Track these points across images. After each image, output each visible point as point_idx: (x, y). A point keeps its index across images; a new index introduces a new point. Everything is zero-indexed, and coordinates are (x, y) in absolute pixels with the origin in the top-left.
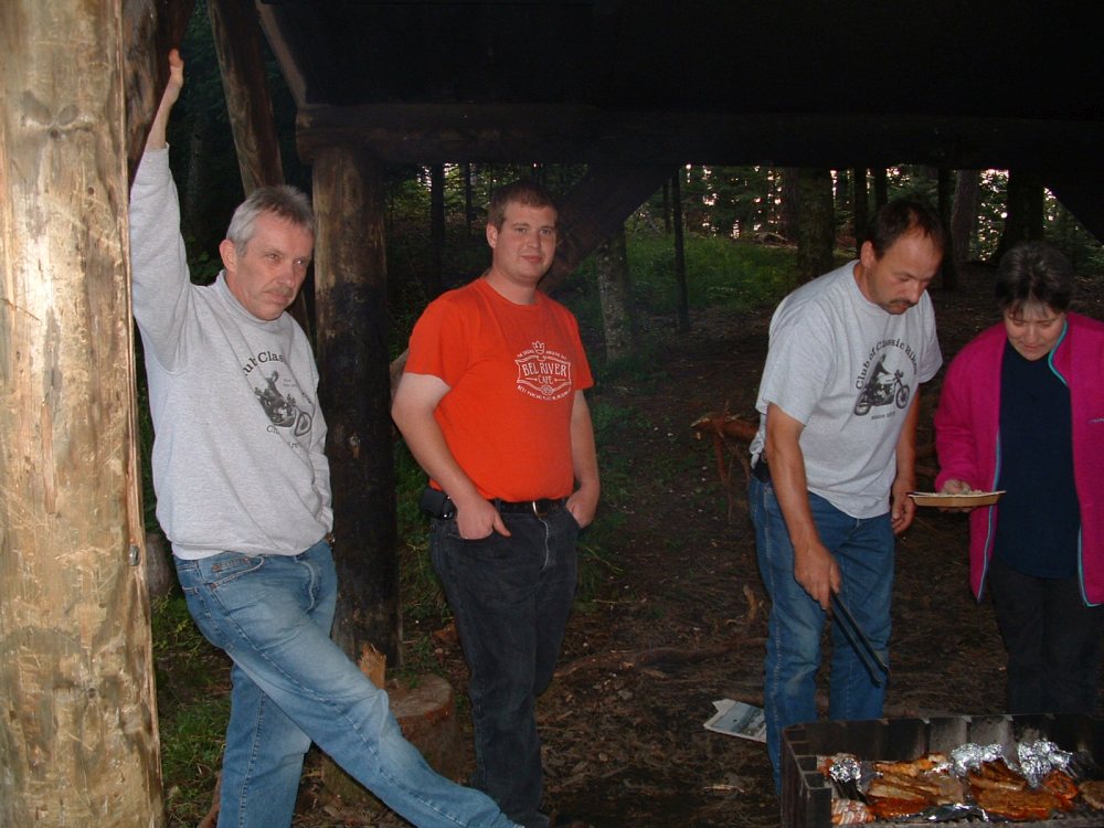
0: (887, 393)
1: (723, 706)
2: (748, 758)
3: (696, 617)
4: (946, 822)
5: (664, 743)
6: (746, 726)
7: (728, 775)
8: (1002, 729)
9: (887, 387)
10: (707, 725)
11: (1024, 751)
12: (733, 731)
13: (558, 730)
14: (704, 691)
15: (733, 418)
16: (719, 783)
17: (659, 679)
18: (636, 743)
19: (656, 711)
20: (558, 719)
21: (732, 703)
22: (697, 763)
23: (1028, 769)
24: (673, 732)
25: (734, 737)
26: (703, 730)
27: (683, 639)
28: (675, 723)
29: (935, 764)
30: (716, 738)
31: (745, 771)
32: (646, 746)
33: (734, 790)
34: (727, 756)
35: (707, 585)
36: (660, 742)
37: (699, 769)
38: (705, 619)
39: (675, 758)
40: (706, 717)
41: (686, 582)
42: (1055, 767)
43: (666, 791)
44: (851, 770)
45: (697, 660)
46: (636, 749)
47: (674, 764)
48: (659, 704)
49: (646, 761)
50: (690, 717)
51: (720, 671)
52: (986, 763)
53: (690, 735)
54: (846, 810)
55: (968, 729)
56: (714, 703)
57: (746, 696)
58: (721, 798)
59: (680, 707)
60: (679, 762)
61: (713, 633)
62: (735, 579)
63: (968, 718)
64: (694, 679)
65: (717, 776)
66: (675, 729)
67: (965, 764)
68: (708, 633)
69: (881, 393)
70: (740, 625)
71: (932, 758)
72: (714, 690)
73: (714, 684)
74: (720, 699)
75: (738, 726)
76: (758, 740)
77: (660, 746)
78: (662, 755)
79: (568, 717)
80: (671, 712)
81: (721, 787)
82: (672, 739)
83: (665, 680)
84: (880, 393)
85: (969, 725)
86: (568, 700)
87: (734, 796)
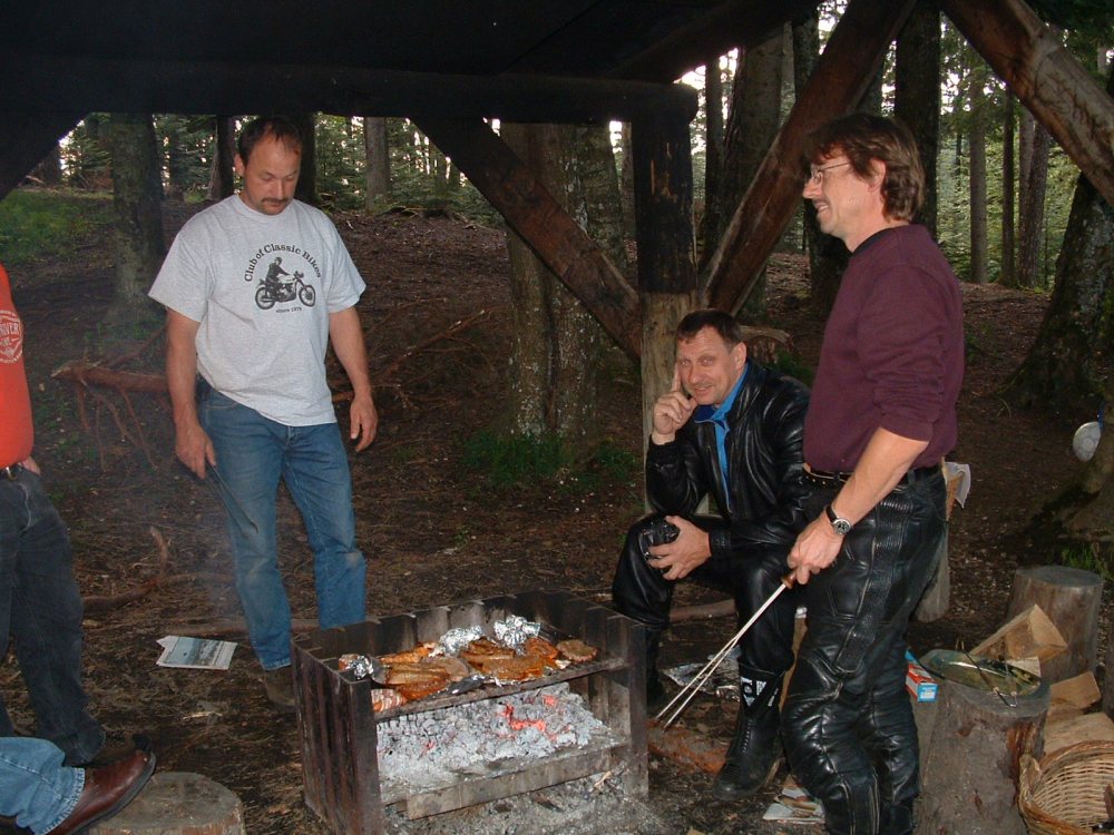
0: (290, 291)
1: (168, 642)
2: (212, 685)
3: (100, 566)
4: (466, 693)
5: (126, 686)
6: (198, 657)
7: (201, 703)
8: (475, 613)
9: (288, 286)
10: (160, 663)
11: (500, 628)
12: (187, 664)
13: (13, 692)
14: (142, 631)
15: (95, 365)
16: (195, 712)
17: (93, 628)
18: (97, 690)
19: (104, 656)
20: (8, 680)
21: (175, 638)
22: (166, 698)
23: (510, 642)
24: (130, 675)
25: (190, 669)
26: (158, 668)
27: (95, 587)
28: (126, 665)
29: (431, 650)
30: (173, 673)
31: (214, 696)
32: (109, 691)
33: (213, 715)
34: (191, 687)
35: (102, 532)
36: (120, 685)
37: (170, 703)
38: (109, 565)
39: (142, 697)
40: (156, 656)
41: (79, 533)
42: (529, 636)
43: (147, 728)
44: (365, 666)
45: (120, 605)
46: (100, 696)
47: (144, 702)
48: (104, 650)
49: (115, 704)
50: (140, 658)
51: (148, 611)
52: (473, 642)
53: (146, 674)
54: (382, 697)
55: (449, 618)
56: (158, 641)
57: (186, 631)
58: (204, 725)
59: (127, 649)
60: (147, 700)
61: (123, 578)
62: (126, 523)
63: (446, 608)
64: (128, 622)
65: (190, 706)
66: (129, 671)
67: (454, 647)
68: (118, 578)
69: (284, 291)
70: (147, 567)
71: (427, 646)
72: (152, 629)
73: (150, 624)
74: (160, 637)
75: (189, 658)
76: (214, 668)
77: (122, 689)
78: (129, 696)
79: (17, 678)
80: (119, 656)
81: (199, 714)
82: (132, 681)
83: (98, 627)
84: (282, 291)
85: (449, 613)
86: (10, 661)
87: (215, 721)
